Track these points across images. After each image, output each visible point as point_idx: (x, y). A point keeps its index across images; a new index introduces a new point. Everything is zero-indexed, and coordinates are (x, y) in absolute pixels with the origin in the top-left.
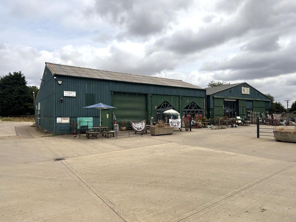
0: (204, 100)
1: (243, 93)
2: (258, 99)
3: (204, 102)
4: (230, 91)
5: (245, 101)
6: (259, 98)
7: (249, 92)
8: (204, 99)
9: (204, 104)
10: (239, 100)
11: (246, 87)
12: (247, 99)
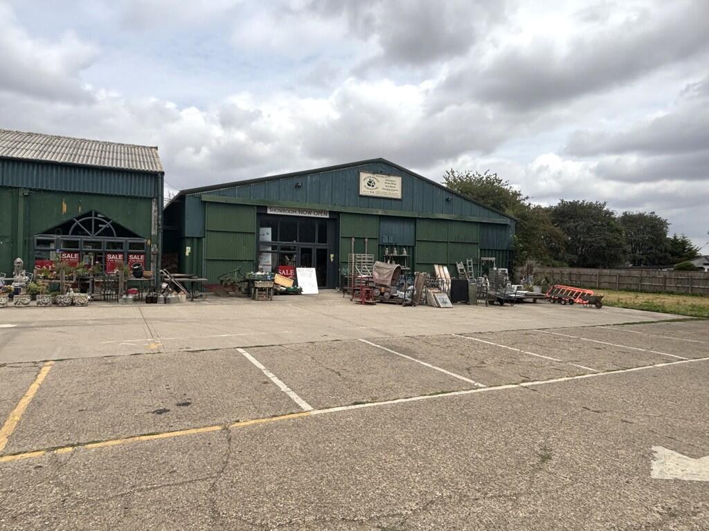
0: (155, 209)
3: (154, 213)
4: (299, 184)
5: (373, 219)
7: (398, 192)
8: (154, 204)
9: (154, 222)
10: (341, 215)
11: (381, 173)
12: (380, 213)
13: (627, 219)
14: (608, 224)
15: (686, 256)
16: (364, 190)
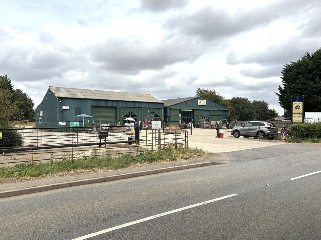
0: (162, 111)
4: (187, 103)
5: (201, 111)
7: (206, 104)
9: (162, 114)
10: (195, 110)
11: (202, 99)
12: (202, 109)
13: (255, 103)
14: (249, 105)
15: (275, 116)
16: (199, 104)
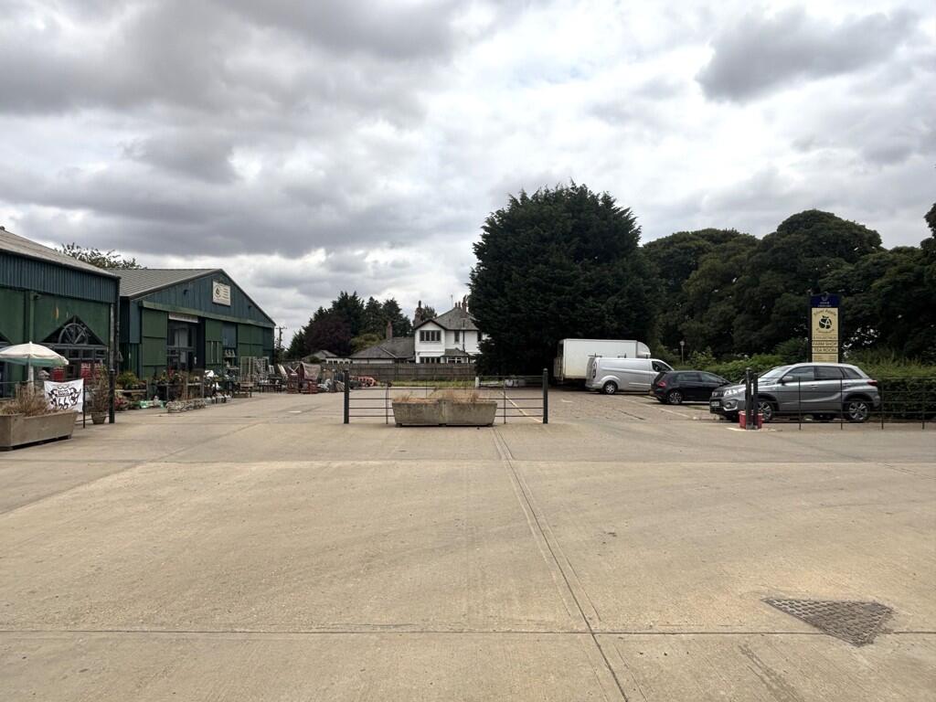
0: (112, 314)
1: (215, 299)
2: (249, 322)
3: (112, 320)
4: (186, 291)
5: (219, 325)
6: (250, 319)
7: (229, 300)
8: (112, 310)
9: (112, 329)
10: (207, 321)
11: (222, 282)
12: (224, 318)
